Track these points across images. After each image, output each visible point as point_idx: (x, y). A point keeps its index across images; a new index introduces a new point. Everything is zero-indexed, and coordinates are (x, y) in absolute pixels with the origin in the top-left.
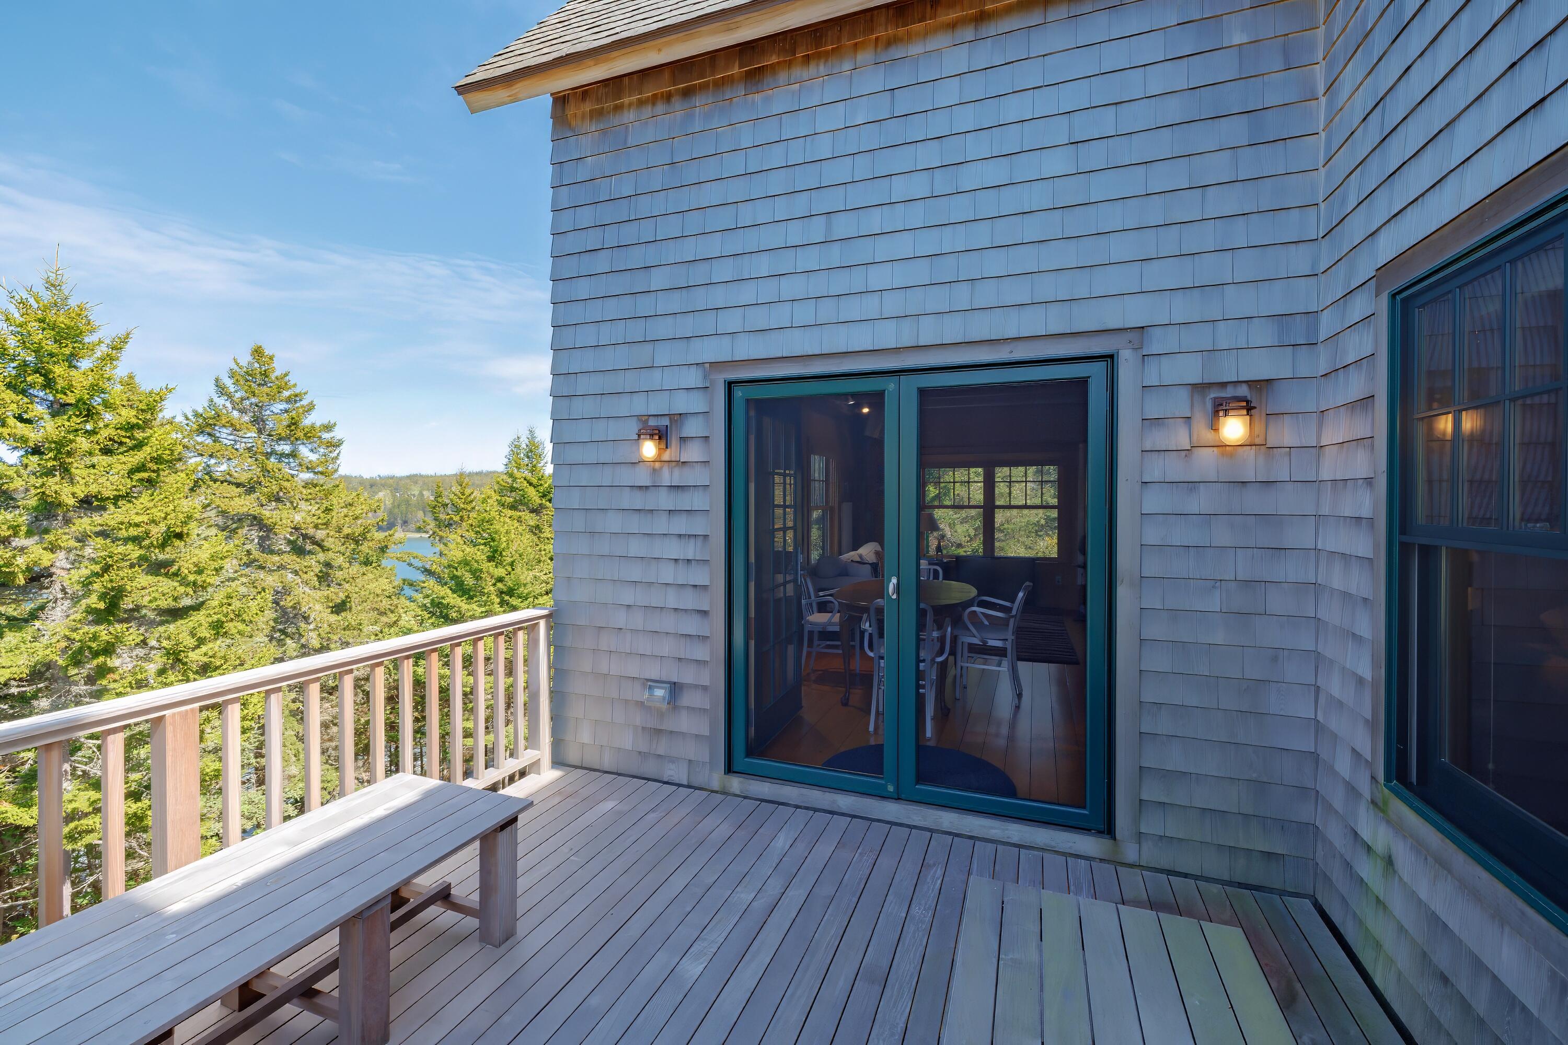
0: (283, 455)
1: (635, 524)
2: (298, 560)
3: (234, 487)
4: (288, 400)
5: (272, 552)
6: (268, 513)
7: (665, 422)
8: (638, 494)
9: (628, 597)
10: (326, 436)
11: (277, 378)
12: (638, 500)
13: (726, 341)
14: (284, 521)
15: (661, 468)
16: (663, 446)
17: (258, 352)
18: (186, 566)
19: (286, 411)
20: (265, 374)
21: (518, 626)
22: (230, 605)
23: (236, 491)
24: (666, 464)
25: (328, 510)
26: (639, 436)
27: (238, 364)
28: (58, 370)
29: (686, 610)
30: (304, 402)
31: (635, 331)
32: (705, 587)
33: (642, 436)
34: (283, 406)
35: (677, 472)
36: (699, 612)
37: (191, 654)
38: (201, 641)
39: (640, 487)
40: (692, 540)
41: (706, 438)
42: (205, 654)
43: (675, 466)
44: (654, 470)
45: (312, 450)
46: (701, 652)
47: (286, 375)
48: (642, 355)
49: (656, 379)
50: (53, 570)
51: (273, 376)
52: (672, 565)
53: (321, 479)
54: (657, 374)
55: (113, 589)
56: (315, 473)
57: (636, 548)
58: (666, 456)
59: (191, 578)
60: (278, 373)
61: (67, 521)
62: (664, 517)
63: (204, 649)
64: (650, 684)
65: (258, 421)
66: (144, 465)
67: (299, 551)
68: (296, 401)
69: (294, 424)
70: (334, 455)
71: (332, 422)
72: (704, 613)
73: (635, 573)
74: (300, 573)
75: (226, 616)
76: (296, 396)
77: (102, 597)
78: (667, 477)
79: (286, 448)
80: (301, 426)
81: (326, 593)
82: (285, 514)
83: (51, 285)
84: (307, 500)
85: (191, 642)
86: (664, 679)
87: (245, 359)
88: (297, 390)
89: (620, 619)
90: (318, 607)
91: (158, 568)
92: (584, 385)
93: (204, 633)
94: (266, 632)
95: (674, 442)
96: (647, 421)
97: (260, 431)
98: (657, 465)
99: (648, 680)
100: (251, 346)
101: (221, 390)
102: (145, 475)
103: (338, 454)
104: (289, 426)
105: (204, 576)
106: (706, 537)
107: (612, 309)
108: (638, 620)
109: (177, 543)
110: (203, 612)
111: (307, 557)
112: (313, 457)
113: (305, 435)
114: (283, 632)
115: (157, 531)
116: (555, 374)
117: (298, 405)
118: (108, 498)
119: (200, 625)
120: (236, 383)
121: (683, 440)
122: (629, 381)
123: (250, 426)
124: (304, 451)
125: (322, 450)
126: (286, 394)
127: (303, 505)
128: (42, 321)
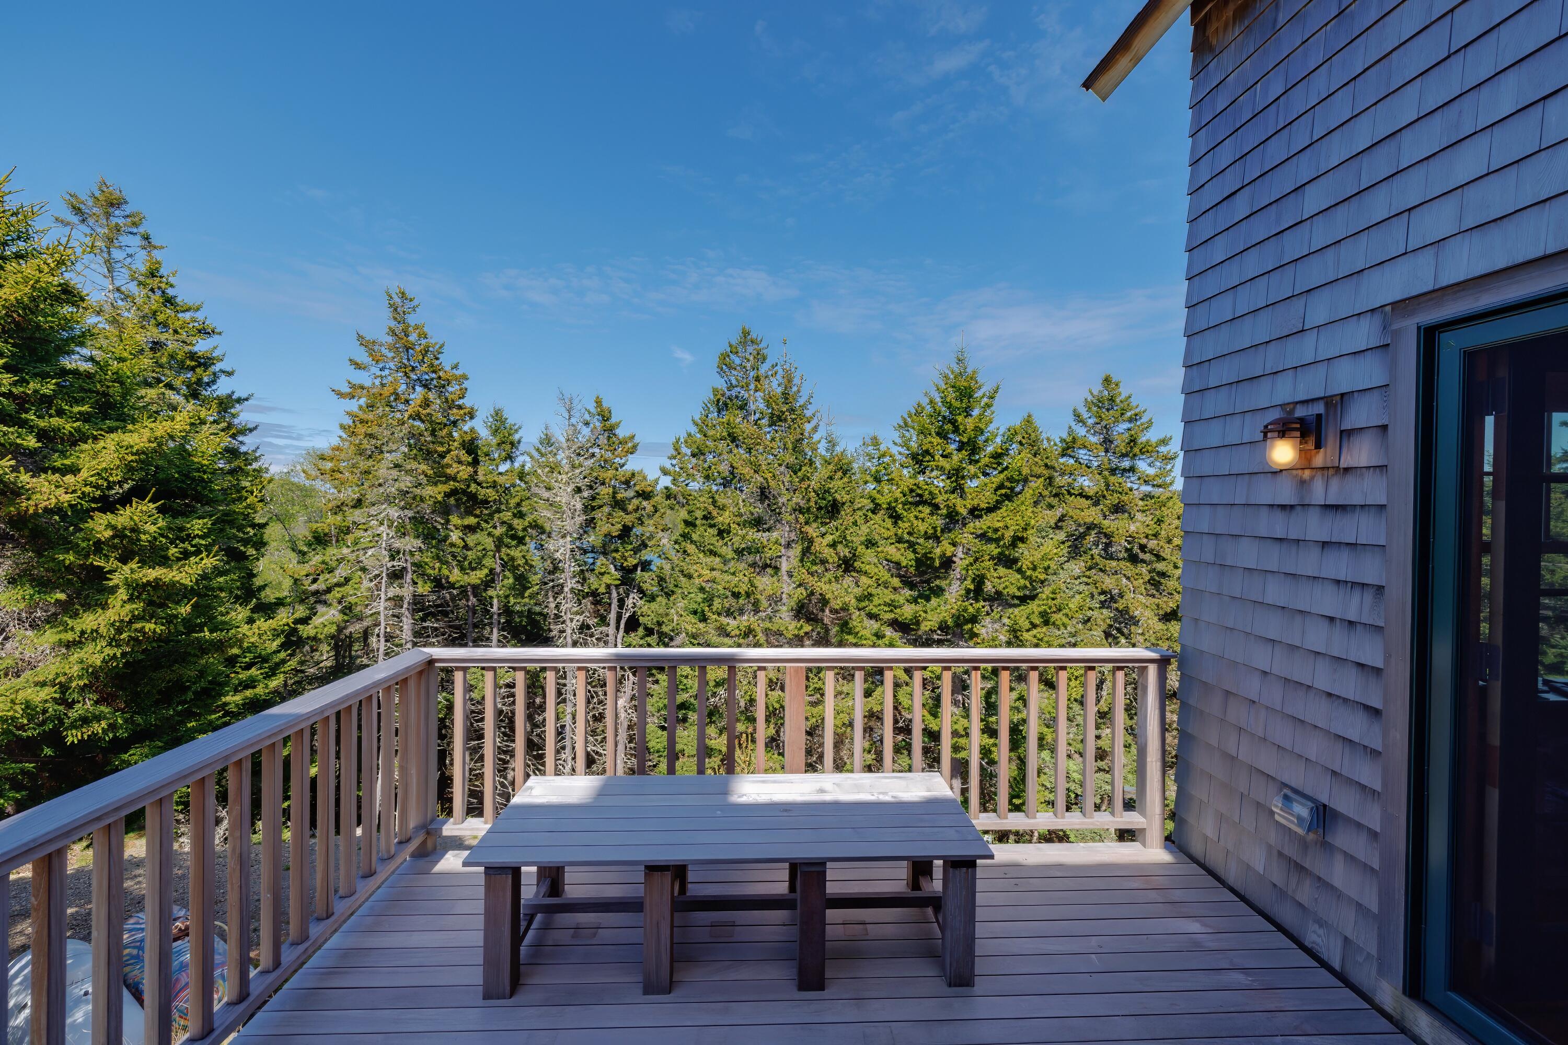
0: (1125, 470)
1: (1273, 559)
2: (1132, 567)
3: (1084, 500)
4: (1130, 420)
5: (1112, 558)
6: (1109, 524)
7: (1319, 408)
8: (1279, 516)
9: (1261, 658)
10: (1163, 449)
11: (1121, 402)
12: (1279, 526)
13: (1426, 260)
14: (1120, 531)
15: (1312, 478)
16: (1311, 446)
17: (1107, 380)
18: (1025, 564)
19: (1129, 429)
20: (1112, 400)
21: (1119, 665)
22: (1053, 599)
23: (1085, 503)
24: (1319, 473)
25: (1159, 522)
26: (1265, 436)
27: (1092, 394)
28: (960, 419)
29: (1345, 700)
30: (1144, 420)
31: (1282, 286)
32: (1378, 671)
33: (1269, 435)
34: (1127, 425)
35: (1335, 483)
36: (1367, 708)
37: (1024, 634)
38: (1034, 626)
39: (1283, 507)
40: (1357, 593)
41: (1384, 428)
42: (1035, 636)
43: (1333, 475)
44: (1303, 482)
45: (1150, 465)
46: (1369, 775)
47: (1130, 397)
48: (1289, 318)
49: (1306, 349)
50: (954, 559)
51: (1118, 401)
52: (1325, 624)
53: (1157, 492)
54: (1310, 338)
55: (978, 576)
56: (1154, 486)
57: (1275, 593)
58: (1319, 460)
59: (1029, 573)
60: (1123, 397)
61: (964, 525)
62: (1315, 552)
63: (1035, 632)
64: (1291, 793)
65: (1107, 442)
66: (1003, 484)
67: (1133, 559)
68: (1136, 420)
69: (1133, 441)
70: (1169, 467)
71: (1168, 436)
72: (1375, 713)
73: (1273, 627)
74: (1132, 579)
75: (1050, 608)
76: (1136, 415)
77: (973, 580)
78: (1319, 493)
79: (1126, 464)
80: (1139, 441)
81: (1156, 601)
82: (1121, 523)
83: (960, 361)
84: (1144, 511)
85: (1027, 625)
86: (1308, 791)
87: (1097, 388)
88: (1137, 411)
89: (1252, 687)
90: (1148, 613)
91: (1009, 562)
92: (1220, 374)
93: (1037, 621)
94: (1104, 627)
95: (1331, 441)
96: (1292, 411)
97: (1107, 451)
98: (1307, 474)
99: (1285, 785)
100: (1104, 377)
101: (1078, 418)
102: (1003, 491)
103: (1173, 467)
104: (1129, 443)
105: (1037, 573)
106: (1380, 589)
107: (1253, 264)
108: (1274, 696)
109: (1020, 545)
110: (1037, 602)
111: (1139, 565)
112: (1151, 471)
113: (1141, 450)
114: (1119, 630)
115: (1009, 534)
116: (1188, 367)
117: (1138, 423)
118: (983, 509)
119: (1033, 612)
120: (1089, 410)
121: (1346, 434)
122: (1271, 359)
123: (1099, 446)
124: (1142, 465)
125: (1158, 464)
126: (1129, 414)
127: (1139, 516)
128: (953, 387)
